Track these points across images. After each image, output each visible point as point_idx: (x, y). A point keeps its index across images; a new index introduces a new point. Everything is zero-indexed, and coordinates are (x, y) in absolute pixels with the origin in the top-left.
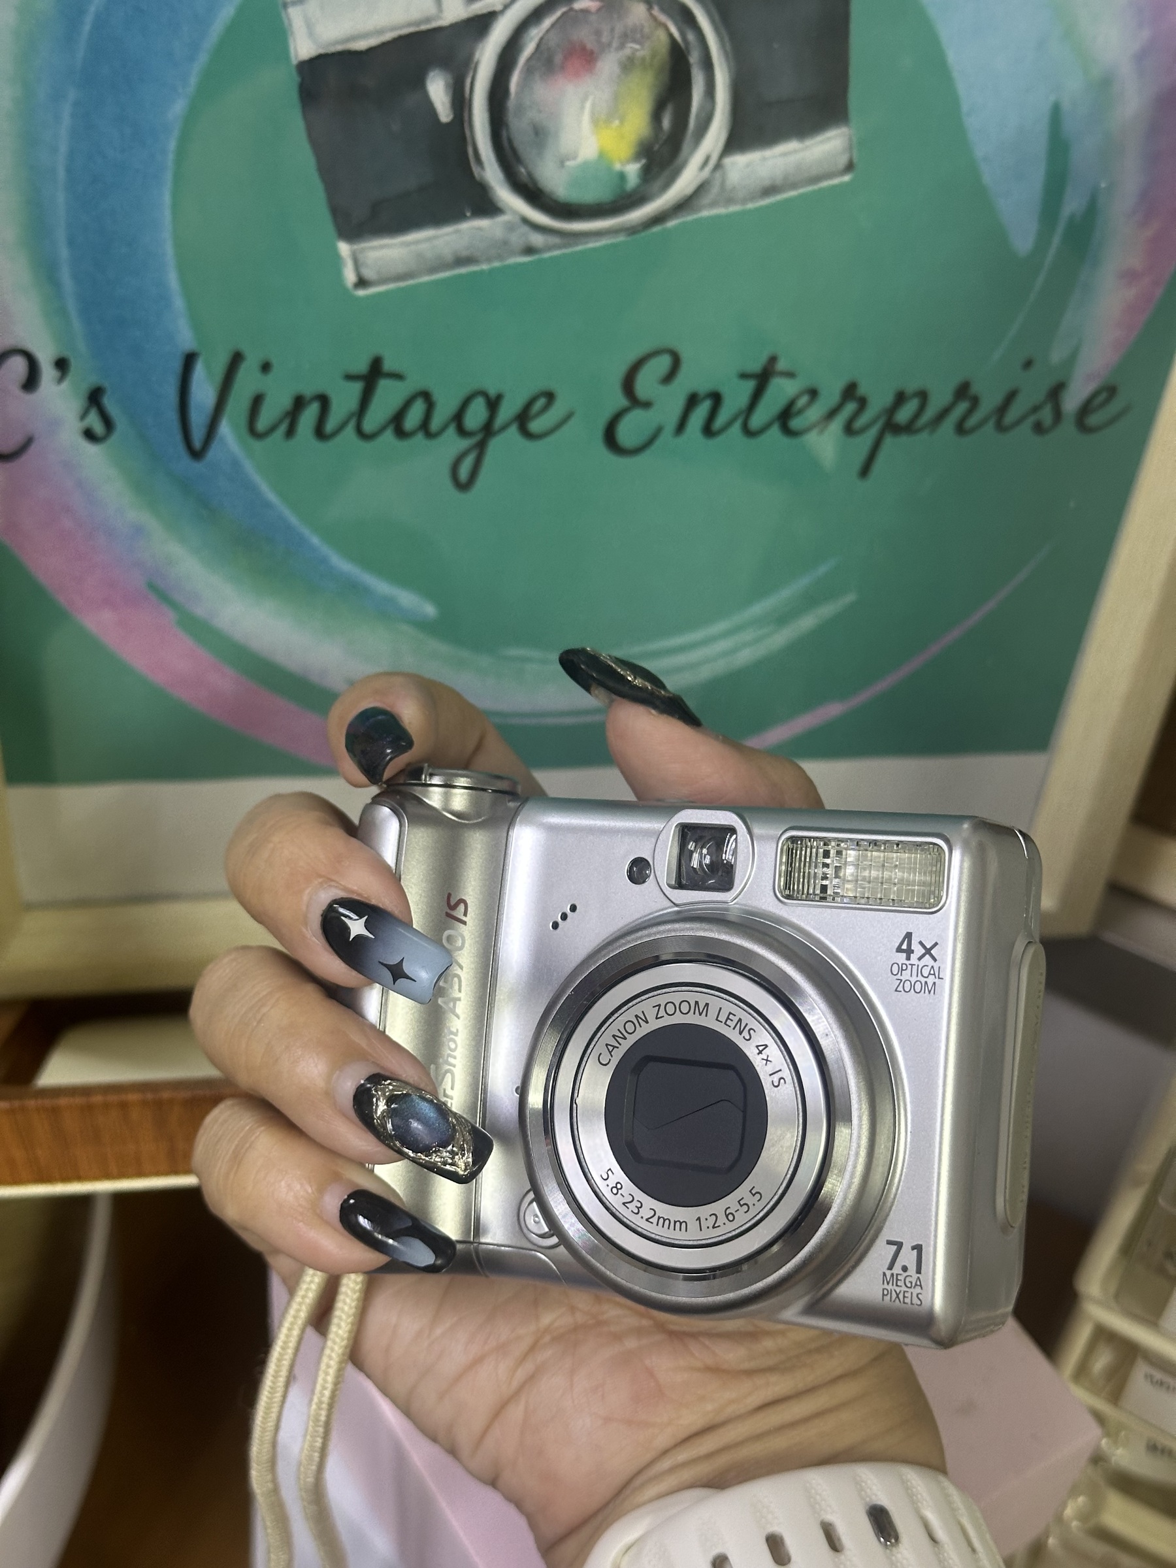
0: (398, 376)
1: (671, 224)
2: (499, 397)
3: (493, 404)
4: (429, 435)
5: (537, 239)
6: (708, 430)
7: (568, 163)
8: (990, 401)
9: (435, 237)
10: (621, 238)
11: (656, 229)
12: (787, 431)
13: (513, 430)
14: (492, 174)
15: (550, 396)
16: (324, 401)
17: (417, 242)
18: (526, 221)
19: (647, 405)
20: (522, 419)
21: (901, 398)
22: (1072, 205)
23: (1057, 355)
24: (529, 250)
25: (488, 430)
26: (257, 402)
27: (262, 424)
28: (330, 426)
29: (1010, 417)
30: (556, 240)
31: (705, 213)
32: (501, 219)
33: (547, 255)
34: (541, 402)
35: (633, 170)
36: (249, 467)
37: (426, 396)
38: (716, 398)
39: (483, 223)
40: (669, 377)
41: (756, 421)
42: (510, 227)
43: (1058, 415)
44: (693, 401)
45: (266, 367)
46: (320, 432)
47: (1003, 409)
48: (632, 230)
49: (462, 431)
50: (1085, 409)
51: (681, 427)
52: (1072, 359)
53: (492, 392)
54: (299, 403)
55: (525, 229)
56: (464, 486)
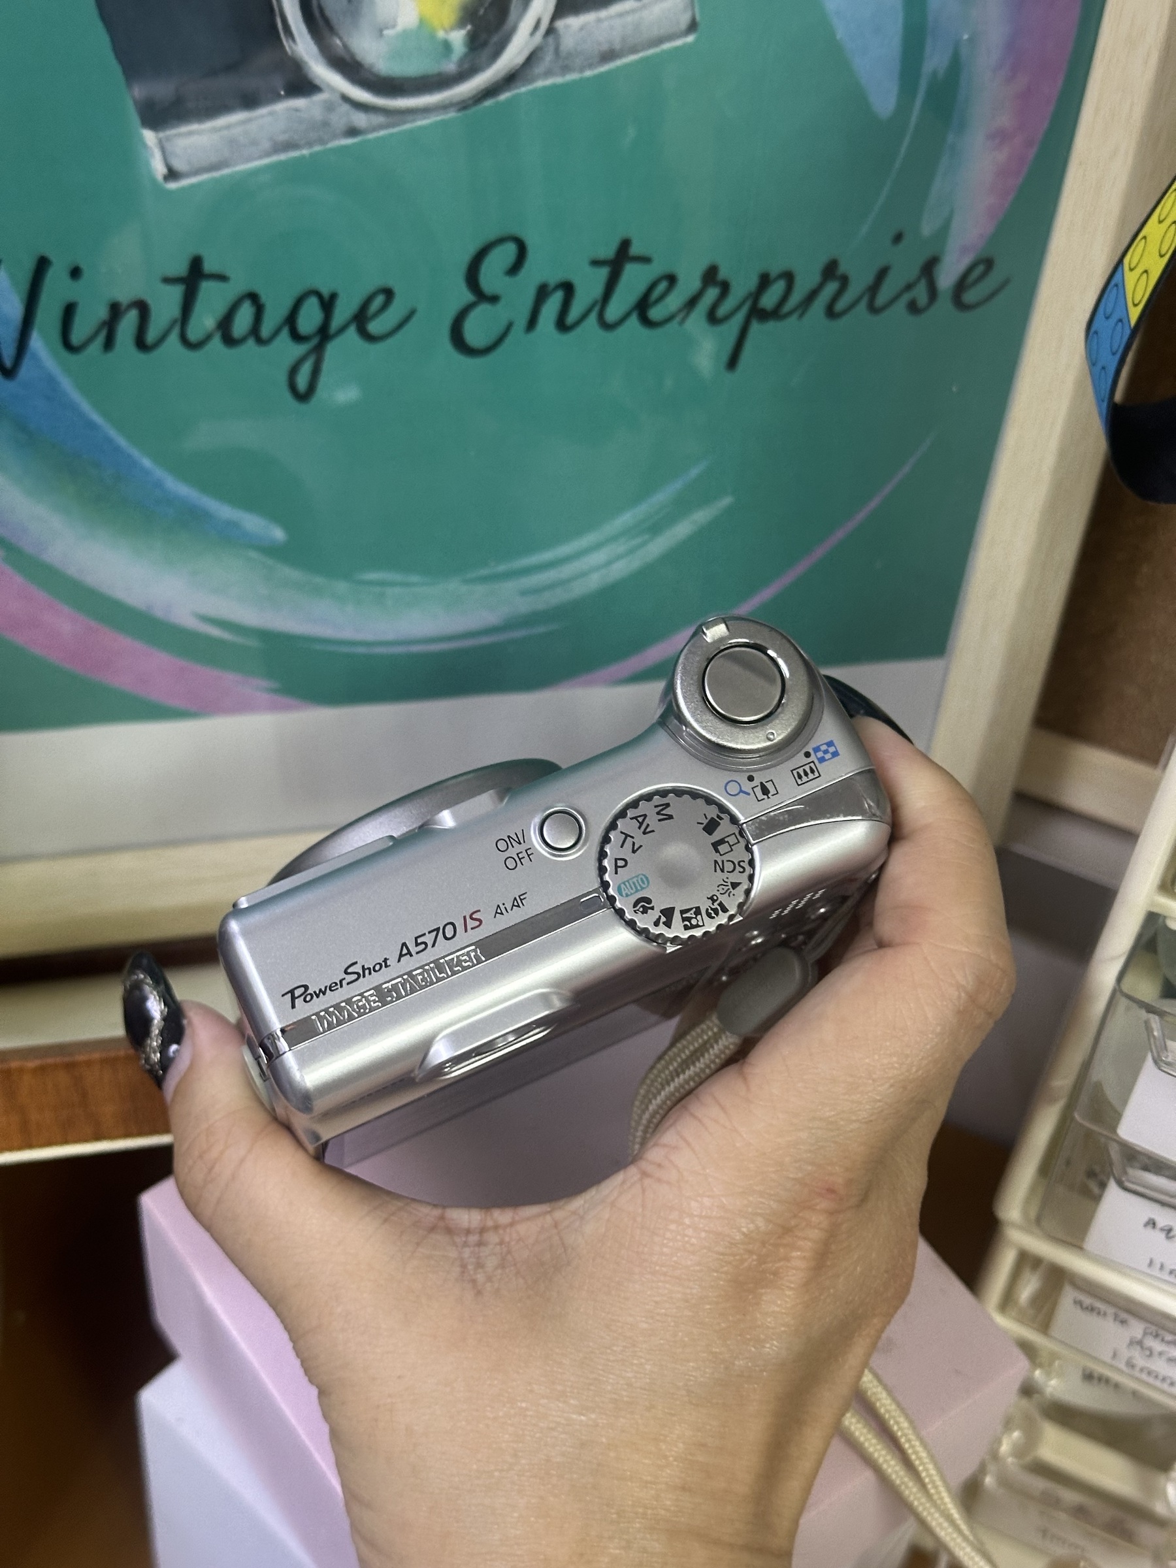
0: (222, 278)
1: (504, 97)
2: (333, 296)
3: (328, 304)
4: (260, 341)
5: (360, 119)
6: (562, 325)
7: (386, 32)
8: (860, 282)
9: (249, 120)
10: (452, 114)
11: (489, 103)
12: (646, 322)
13: (352, 331)
14: (303, 46)
15: (389, 293)
16: (142, 307)
17: (228, 127)
18: (346, 99)
19: (494, 299)
20: (361, 319)
21: (765, 282)
22: (935, 61)
23: (927, 228)
24: (353, 132)
25: (324, 334)
26: (69, 312)
27: (76, 337)
28: (151, 336)
29: (881, 299)
30: (380, 119)
31: (540, 84)
32: (318, 98)
33: (371, 136)
34: (379, 300)
35: (458, 38)
36: (66, 384)
37: (253, 297)
38: (568, 288)
39: (300, 103)
40: (515, 268)
41: (613, 311)
42: (329, 107)
43: (933, 293)
44: (542, 293)
45: (76, 273)
46: (141, 344)
47: (874, 289)
48: (464, 105)
49: (296, 337)
50: (961, 285)
51: (532, 323)
52: (943, 231)
53: (326, 292)
54: (116, 311)
55: (346, 107)
56: (303, 397)
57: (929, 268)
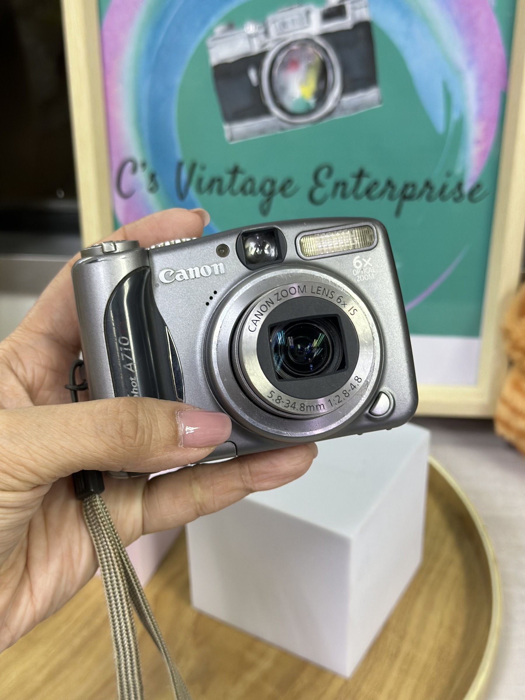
57: (460, 186)
